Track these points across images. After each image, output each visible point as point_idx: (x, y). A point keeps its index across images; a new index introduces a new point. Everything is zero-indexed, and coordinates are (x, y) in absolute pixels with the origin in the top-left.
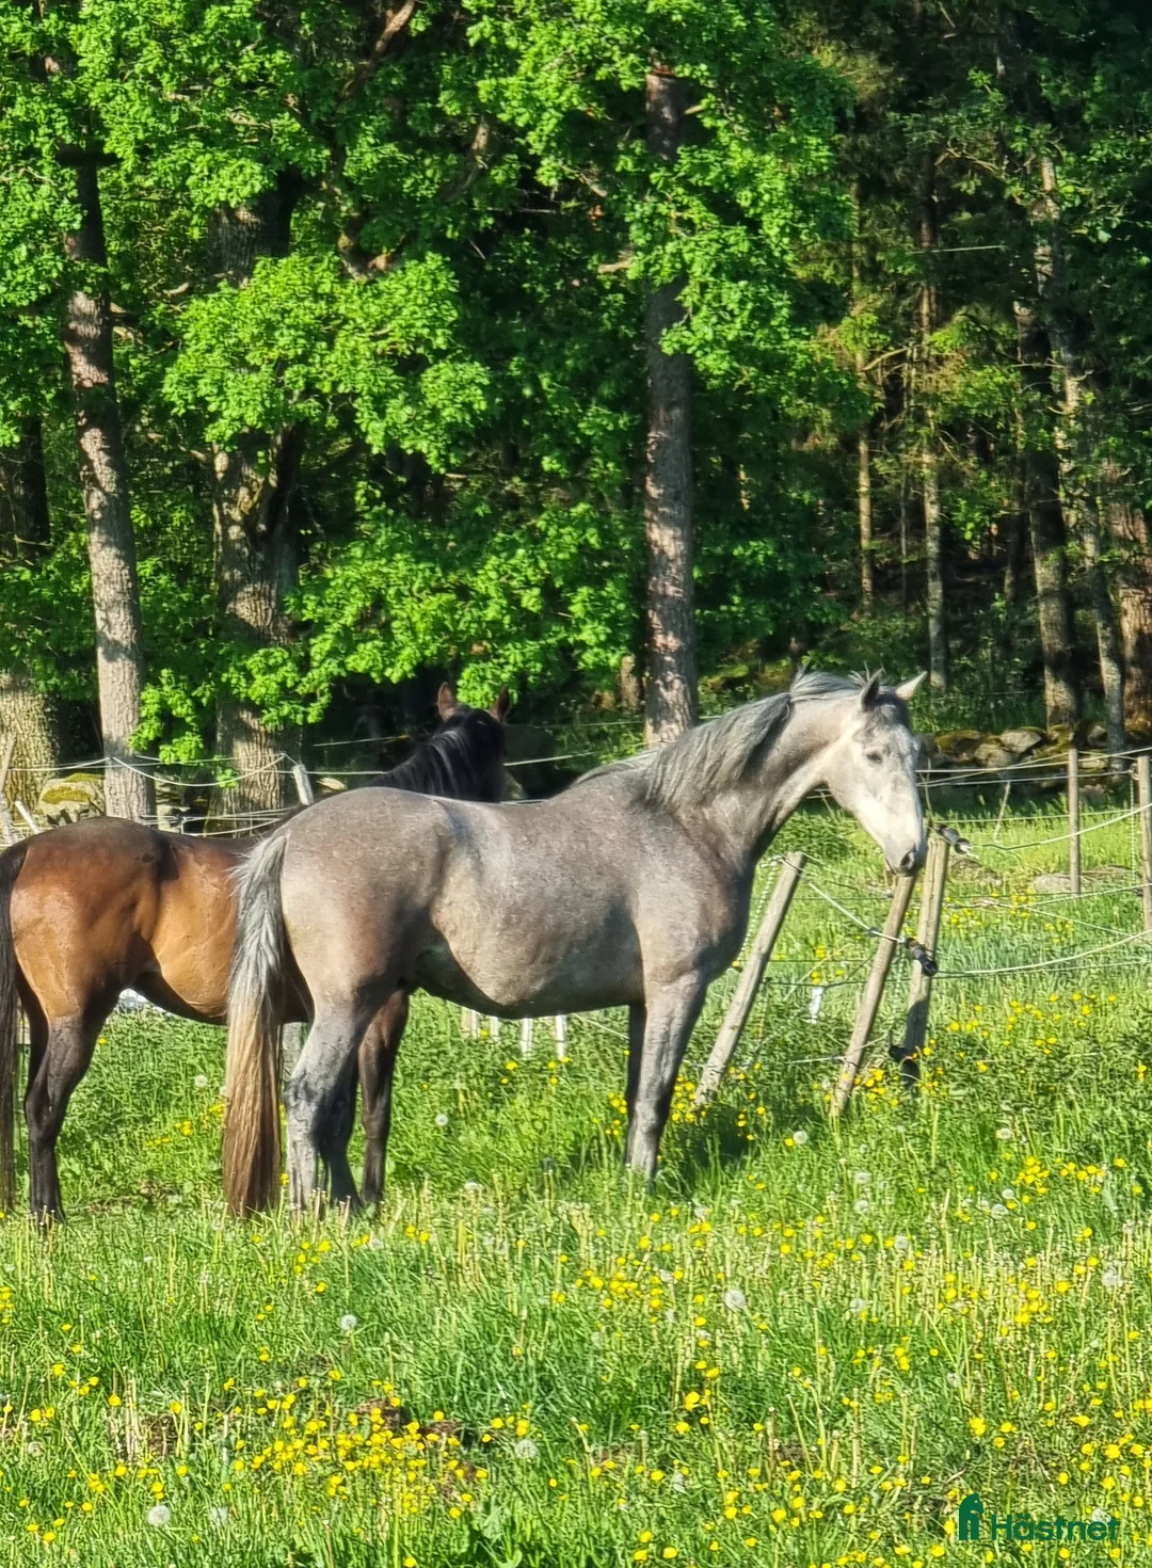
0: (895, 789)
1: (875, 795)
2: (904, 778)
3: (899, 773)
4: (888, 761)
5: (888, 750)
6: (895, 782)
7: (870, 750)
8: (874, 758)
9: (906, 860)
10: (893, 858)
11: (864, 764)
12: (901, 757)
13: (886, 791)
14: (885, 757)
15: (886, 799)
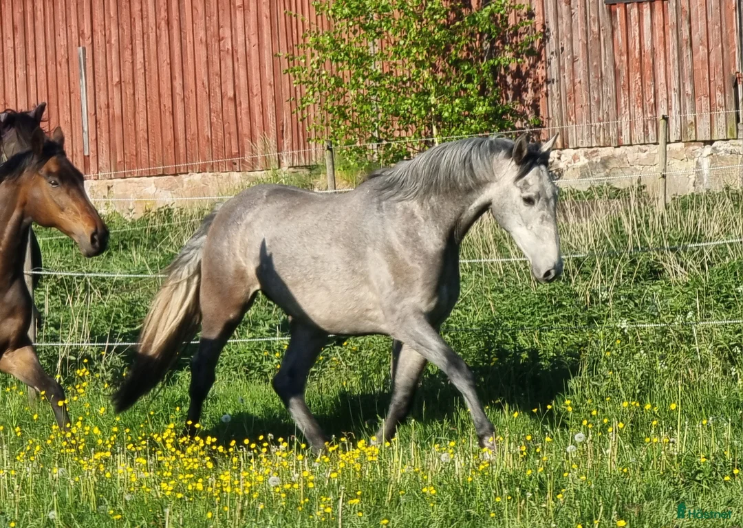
0: (542, 223)
1: (527, 226)
2: (549, 216)
3: (545, 212)
4: (538, 204)
5: (538, 196)
6: (543, 217)
7: (526, 194)
8: (529, 201)
9: (548, 273)
10: (538, 271)
11: (521, 203)
12: (547, 200)
13: (536, 223)
14: (536, 202)
15: (535, 229)
